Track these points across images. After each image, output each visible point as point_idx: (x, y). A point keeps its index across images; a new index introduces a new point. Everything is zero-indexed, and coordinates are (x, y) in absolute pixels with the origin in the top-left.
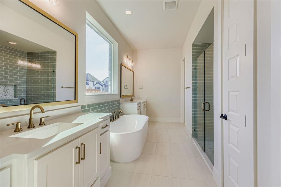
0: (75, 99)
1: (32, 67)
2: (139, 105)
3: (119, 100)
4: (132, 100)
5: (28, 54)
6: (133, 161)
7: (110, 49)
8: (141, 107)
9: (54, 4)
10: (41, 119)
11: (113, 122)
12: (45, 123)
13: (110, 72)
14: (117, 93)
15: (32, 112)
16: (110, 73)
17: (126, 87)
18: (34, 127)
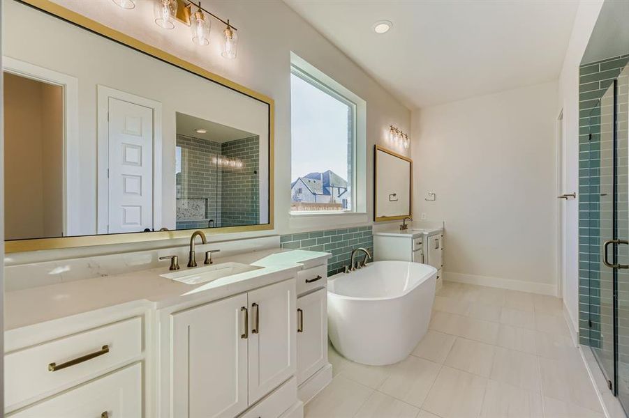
0: (269, 223)
1: (231, 167)
2: (419, 240)
3: (370, 228)
4: (404, 227)
5: (224, 145)
6: (386, 366)
7: (351, 117)
8: (425, 244)
9: (229, 56)
10: (207, 253)
11: (348, 272)
12: (212, 260)
13: (350, 166)
14: (365, 212)
15: (193, 242)
16: (350, 168)
17: (392, 197)
18: (196, 265)
